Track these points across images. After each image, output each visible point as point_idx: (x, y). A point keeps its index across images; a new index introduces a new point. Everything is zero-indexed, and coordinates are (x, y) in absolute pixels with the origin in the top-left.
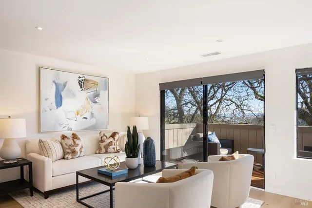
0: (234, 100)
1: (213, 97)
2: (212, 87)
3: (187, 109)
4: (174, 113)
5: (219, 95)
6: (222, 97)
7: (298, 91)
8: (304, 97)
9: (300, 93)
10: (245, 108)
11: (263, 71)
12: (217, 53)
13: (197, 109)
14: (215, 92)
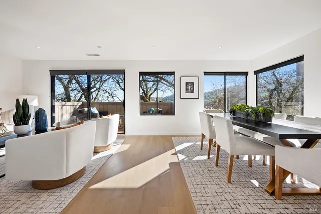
0: (107, 90)
1: (94, 87)
2: (94, 80)
3: (74, 96)
4: (62, 98)
5: (98, 86)
6: (100, 87)
7: (140, 86)
8: (143, 90)
9: (142, 88)
10: (114, 95)
11: (124, 70)
12: (98, 55)
13: (82, 95)
14: (95, 84)
